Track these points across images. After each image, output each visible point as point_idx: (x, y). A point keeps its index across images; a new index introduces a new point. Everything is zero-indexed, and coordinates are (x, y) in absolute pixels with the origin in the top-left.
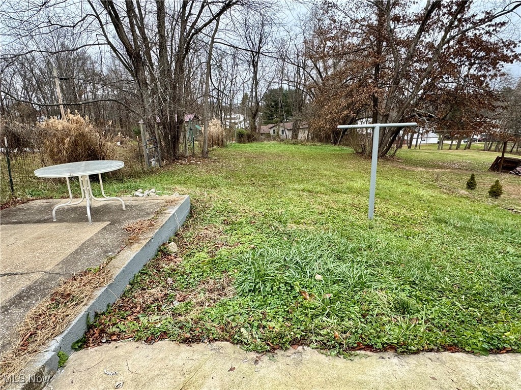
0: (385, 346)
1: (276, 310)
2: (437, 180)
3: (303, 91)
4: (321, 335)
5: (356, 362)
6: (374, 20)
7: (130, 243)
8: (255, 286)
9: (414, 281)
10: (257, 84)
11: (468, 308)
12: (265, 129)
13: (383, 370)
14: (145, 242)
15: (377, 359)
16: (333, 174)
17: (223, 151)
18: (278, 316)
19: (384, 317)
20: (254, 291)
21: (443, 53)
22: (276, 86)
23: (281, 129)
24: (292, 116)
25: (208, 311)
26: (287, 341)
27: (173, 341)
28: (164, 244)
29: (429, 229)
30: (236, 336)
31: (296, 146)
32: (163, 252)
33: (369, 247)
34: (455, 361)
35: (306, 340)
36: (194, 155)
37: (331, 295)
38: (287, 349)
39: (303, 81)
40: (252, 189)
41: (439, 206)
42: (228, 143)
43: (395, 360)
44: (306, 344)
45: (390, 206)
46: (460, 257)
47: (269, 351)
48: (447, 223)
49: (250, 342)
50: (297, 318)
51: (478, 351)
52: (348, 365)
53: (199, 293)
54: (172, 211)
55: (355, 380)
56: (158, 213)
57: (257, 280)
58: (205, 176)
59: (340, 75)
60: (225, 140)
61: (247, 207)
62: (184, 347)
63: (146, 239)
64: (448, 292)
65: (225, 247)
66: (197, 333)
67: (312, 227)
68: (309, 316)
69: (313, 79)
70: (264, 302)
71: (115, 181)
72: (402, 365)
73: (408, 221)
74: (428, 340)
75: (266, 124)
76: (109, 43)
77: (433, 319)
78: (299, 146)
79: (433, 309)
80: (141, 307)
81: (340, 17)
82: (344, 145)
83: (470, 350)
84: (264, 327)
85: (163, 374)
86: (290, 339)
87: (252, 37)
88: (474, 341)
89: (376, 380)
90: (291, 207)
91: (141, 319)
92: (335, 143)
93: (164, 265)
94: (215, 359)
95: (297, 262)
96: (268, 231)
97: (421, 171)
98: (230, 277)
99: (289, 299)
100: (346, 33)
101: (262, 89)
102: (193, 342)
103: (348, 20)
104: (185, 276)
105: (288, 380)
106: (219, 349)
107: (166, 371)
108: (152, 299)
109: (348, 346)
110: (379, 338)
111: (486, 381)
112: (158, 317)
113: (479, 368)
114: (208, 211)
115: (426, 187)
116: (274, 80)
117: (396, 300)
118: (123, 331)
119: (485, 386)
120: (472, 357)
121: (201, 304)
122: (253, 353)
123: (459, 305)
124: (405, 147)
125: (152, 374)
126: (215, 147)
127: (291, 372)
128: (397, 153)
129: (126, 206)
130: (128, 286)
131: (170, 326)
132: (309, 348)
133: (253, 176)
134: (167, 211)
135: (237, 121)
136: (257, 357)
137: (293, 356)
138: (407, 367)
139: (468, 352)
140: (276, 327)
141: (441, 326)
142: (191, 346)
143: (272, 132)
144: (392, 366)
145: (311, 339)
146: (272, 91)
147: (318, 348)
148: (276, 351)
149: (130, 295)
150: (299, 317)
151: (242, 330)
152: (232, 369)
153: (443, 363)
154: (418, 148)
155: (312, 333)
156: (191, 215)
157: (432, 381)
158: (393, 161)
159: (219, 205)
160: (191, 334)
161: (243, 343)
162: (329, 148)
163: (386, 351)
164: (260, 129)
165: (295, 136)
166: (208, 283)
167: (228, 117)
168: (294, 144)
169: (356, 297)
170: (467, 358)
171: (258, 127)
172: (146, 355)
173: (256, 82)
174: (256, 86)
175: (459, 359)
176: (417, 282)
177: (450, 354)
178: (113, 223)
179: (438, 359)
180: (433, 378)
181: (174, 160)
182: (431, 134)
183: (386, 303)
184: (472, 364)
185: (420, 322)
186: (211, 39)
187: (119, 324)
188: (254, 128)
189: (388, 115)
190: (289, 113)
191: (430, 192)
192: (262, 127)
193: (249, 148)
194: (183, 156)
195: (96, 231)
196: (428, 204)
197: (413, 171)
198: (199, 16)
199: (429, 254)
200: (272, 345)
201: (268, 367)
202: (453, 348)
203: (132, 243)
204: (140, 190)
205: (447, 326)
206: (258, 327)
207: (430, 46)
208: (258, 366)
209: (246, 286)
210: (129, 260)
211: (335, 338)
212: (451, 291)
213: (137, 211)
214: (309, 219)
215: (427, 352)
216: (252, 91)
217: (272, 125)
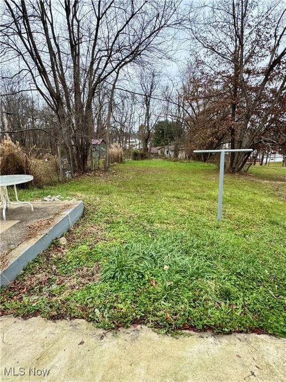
0: (205, 327)
1: (127, 294)
2: (277, 190)
3: (182, 123)
4: (157, 316)
5: (180, 340)
6: (231, 72)
7: (28, 238)
8: (115, 274)
9: (240, 273)
10: (149, 118)
11: (278, 296)
12: (154, 150)
13: (200, 348)
14: (40, 237)
15: (197, 338)
16: (199, 184)
17: (121, 166)
18: (127, 299)
19: (210, 302)
20: (113, 278)
21: (282, 96)
22: (162, 119)
23: (166, 150)
24: (174, 140)
25: (76, 293)
26: (128, 321)
27: (43, 317)
28: (57, 238)
29: (263, 229)
30: (90, 316)
31: (176, 163)
32: (55, 245)
33: (212, 244)
34: (259, 342)
35: (145, 320)
36: (99, 169)
37: (172, 282)
38: (128, 327)
39: (182, 116)
40: (136, 195)
41: (275, 211)
42: (126, 160)
43: (211, 339)
44: (144, 323)
45: (237, 210)
46: (281, 253)
47: (113, 329)
48: (278, 225)
49: (100, 320)
50: (142, 301)
51: (278, 334)
52: (174, 342)
53: (74, 278)
54: (67, 213)
55: (176, 356)
56: (56, 214)
57: (117, 270)
58: (103, 185)
59: (207, 112)
60: (123, 158)
61: (127, 210)
62: (50, 323)
63: (42, 234)
64: (265, 283)
65: (103, 241)
66: (62, 311)
67: (172, 227)
68: (152, 299)
69: (189, 114)
70: (119, 287)
71: (36, 189)
72: (216, 344)
73: (249, 223)
74: (240, 323)
75: (156, 146)
76: (38, 89)
77: (250, 305)
78: (178, 163)
79: (250, 296)
80: (27, 288)
81: (207, 70)
82: (211, 162)
83: (272, 333)
84: (115, 308)
85: (28, 345)
86: (131, 319)
87: (146, 85)
88: (277, 325)
89: (192, 356)
90: (161, 210)
91: (24, 298)
92: (205, 161)
93: (53, 255)
94: (71, 334)
95: (152, 255)
96: (138, 229)
97: (266, 183)
98: (100, 266)
99: (139, 285)
100: (211, 82)
101: (153, 121)
102: (58, 319)
103: (212, 72)
104: (66, 264)
105: (123, 353)
106: (76, 325)
107: (31, 343)
108: (37, 282)
109: (176, 326)
110: (201, 320)
111: (280, 361)
112: (37, 298)
113: (277, 348)
114: (96, 213)
115: (269, 195)
116: (161, 115)
117: (222, 288)
118: (7, 309)
119: (279, 364)
120: (273, 339)
121: (73, 287)
122: (101, 329)
123: (272, 293)
124: (258, 164)
125: (20, 344)
126: (115, 163)
127: (127, 347)
128: (250, 168)
129: (35, 208)
130: (21, 271)
131: (43, 305)
132: (146, 327)
133: (138, 186)
134: (63, 213)
135: (134, 144)
136: (104, 333)
137: (132, 333)
138: (220, 346)
139: (270, 334)
140: (124, 308)
141: (255, 310)
142: (56, 322)
143: (159, 152)
144: (208, 344)
145: (148, 319)
146: (159, 122)
147: (153, 327)
148: (119, 329)
149: (21, 279)
150: (144, 300)
151: (97, 310)
152: (82, 343)
153: (249, 343)
154: (267, 165)
155: (150, 314)
156: (83, 216)
157: (236, 358)
158: (246, 175)
159: (106, 208)
160: (57, 312)
161: (95, 321)
162: (200, 165)
163: (205, 331)
164: (150, 150)
165: (176, 155)
166: (82, 270)
167: (128, 141)
168: (174, 161)
169: (192, 285)
170: (269, 339)
171: (149, 149)
172: (20, 328)
173: (148, 116)
174: (148, 119)
175: (262, 340)
176: (242, 273)
177: (257, 335)
178: (22, 221)
179: (246, 339)
180: (239, 356)
181: (83, 173)
182: (277, 155)
183: (213, 290)
184: (272, 344)
185: (238, 307)
186: (112, 86)
187: (6, 302)
188: (146, 149)
189: (242, 141)
190: (172, 138)
191: (271, 199)
192: (152, 148)
193: (141, 164)
194: (90, 170)
195: (8, 227)
196: (267, 209)
197: (261, 183)
198: (104, 70)
199: (258, 250)
200: (117, 323)
201: (110, 342)
202: (259, 330)
203: (30, 237)
204: (49, 196)
205: (259, 311)
206: (111, 308)
207: (273, 91)
208: (102, 341)
209: (108, 274)
210: (24, 252)
211: (167, 319)
212: (267, 282)
213: (41, 212)
214: (171, 220)
215: (238, 333)
216: (145, 123)
217: (160, 147)
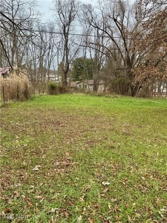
12: (73, 84)
23: (85, 84)
75: (74, 81)
143: (78, 86)
164: (70, 84)
165: (95, 89)
217: (79, 82)
